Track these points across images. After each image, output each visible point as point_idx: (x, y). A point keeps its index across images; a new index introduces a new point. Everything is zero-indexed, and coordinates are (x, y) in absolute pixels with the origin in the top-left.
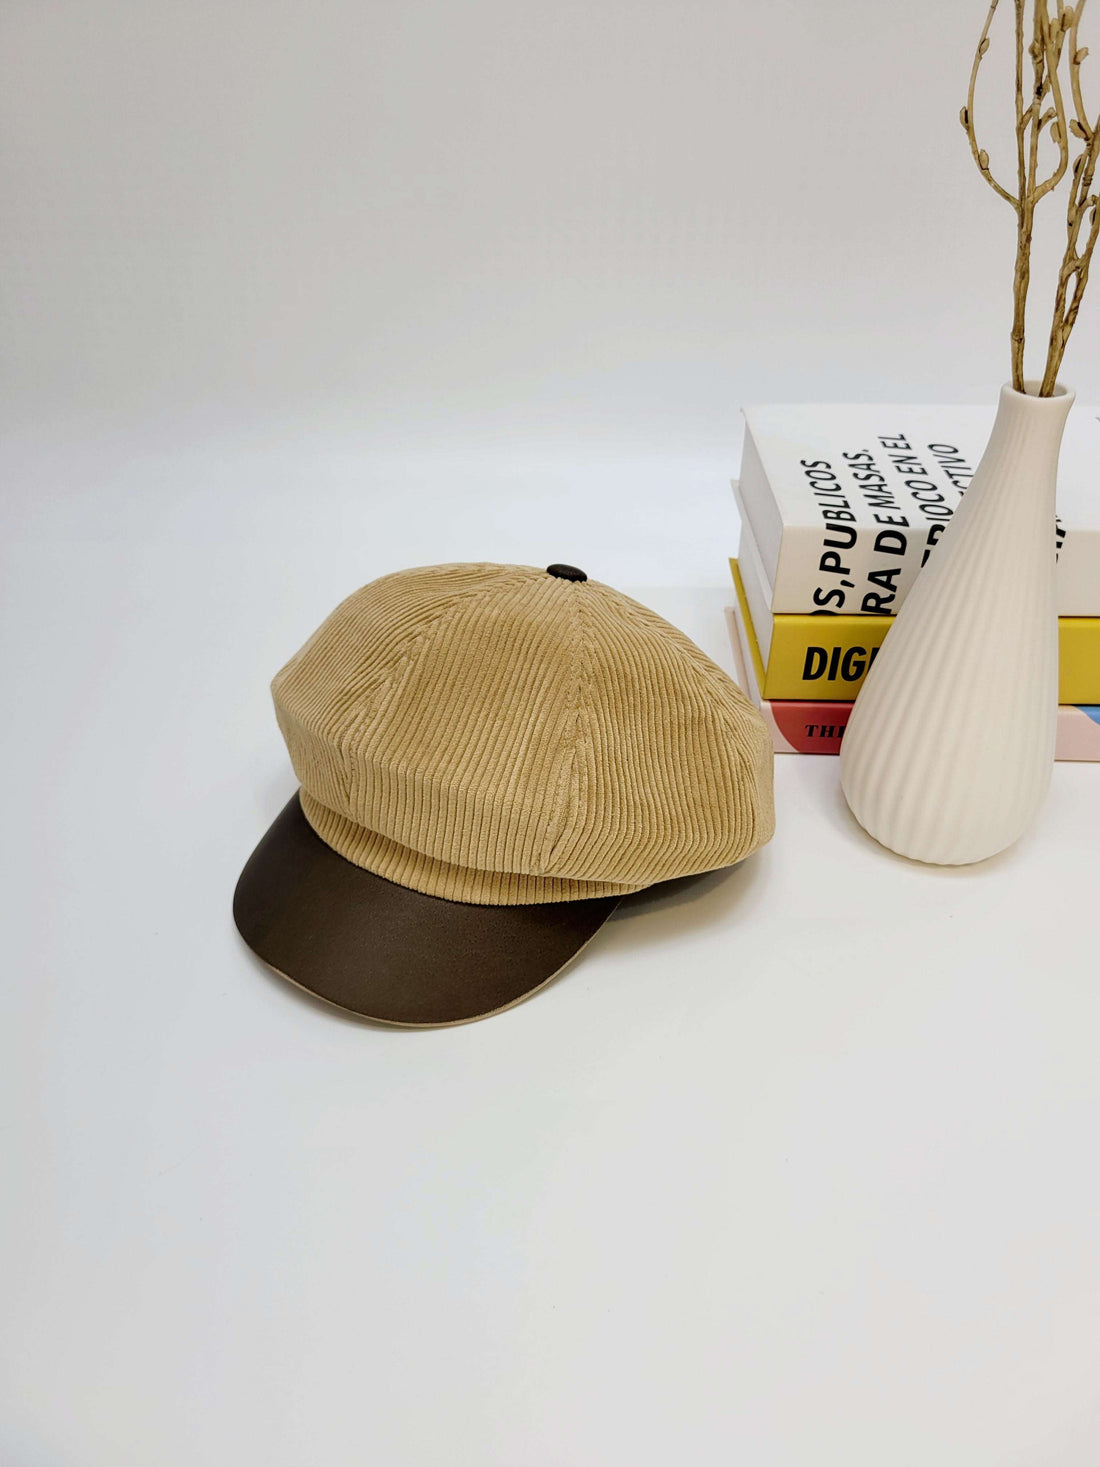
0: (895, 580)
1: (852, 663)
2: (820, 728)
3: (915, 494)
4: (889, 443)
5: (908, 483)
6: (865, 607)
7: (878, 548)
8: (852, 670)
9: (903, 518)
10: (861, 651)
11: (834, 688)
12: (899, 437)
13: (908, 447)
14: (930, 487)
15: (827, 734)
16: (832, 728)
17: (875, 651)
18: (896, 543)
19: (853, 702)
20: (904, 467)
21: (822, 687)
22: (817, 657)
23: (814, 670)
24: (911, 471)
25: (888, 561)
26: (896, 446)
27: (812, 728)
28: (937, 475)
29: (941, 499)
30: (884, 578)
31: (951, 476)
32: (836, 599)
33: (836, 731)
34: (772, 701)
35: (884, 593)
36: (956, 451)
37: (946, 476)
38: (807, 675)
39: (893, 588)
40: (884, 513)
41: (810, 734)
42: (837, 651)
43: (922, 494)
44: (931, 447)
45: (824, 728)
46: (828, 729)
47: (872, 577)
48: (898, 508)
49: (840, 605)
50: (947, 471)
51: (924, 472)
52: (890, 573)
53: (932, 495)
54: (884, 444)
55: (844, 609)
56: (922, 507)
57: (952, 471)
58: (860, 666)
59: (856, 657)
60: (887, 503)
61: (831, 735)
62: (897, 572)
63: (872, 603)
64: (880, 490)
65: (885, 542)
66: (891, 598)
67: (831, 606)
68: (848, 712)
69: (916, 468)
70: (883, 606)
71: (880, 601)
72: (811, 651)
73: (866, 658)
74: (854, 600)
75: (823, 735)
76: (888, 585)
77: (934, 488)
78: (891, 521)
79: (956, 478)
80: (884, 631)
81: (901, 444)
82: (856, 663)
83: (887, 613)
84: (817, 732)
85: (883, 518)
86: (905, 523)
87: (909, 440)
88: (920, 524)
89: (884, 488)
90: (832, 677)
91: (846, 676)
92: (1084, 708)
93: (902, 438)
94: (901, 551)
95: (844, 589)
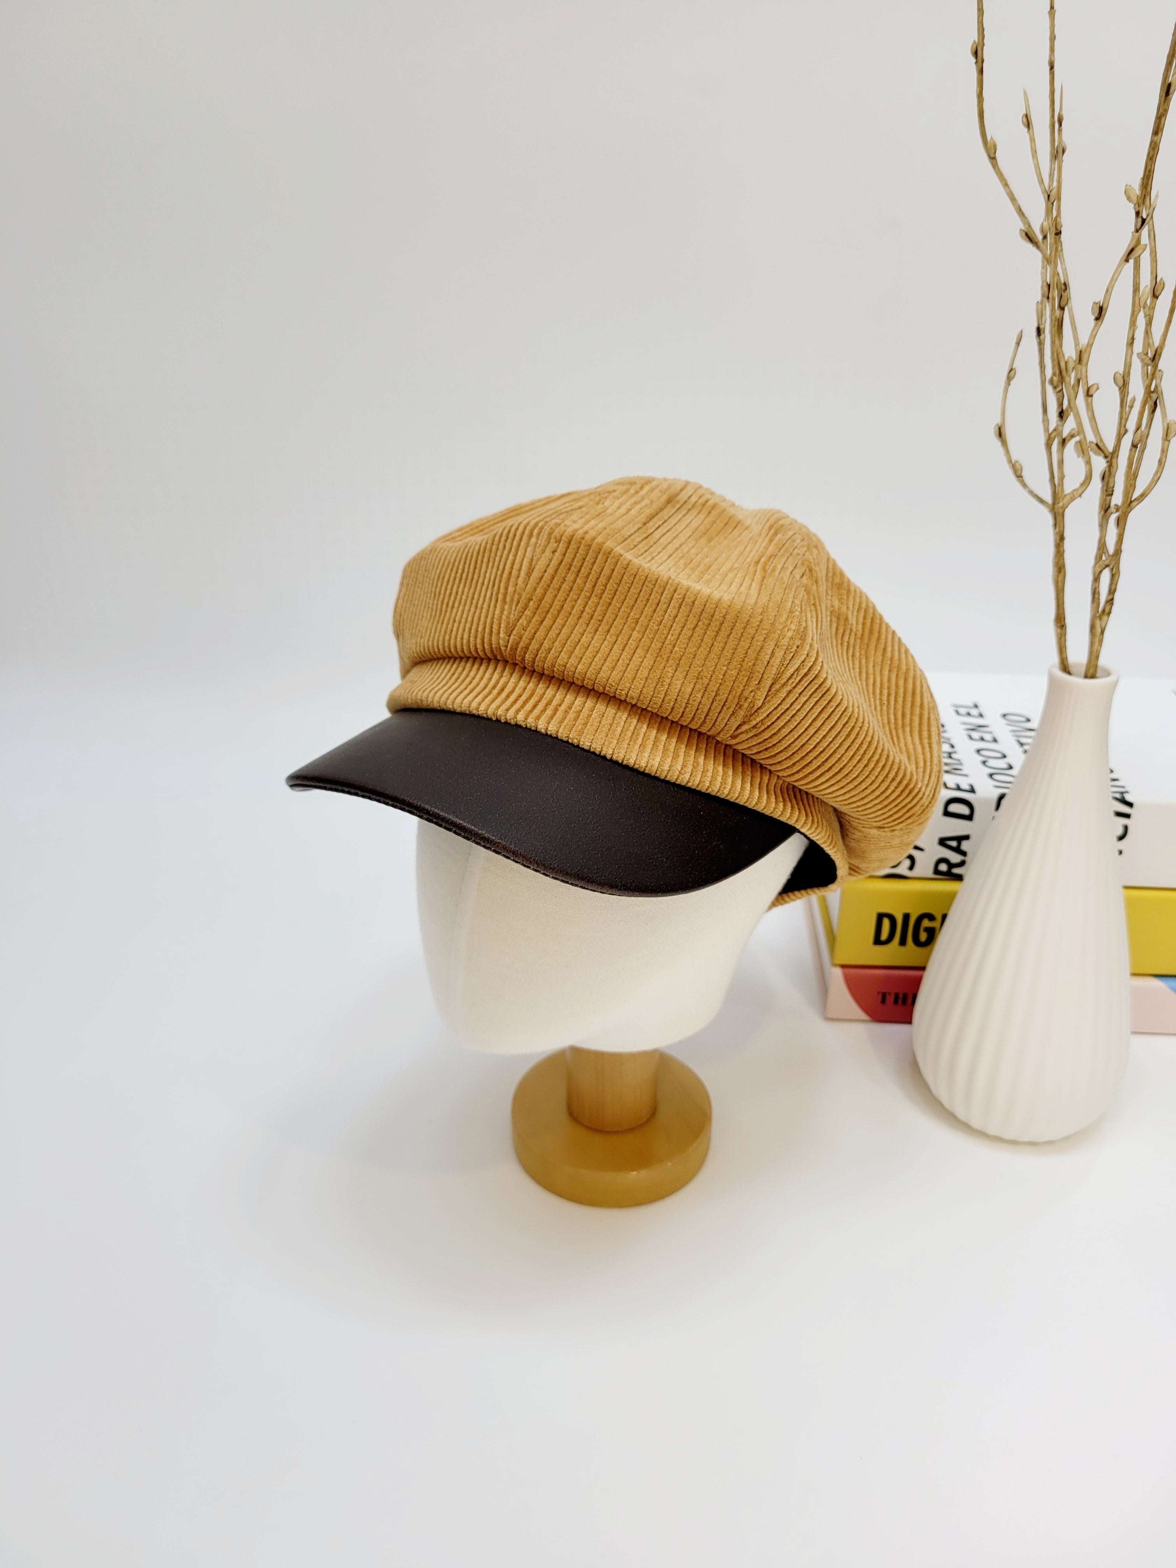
0: (965, 846)
1: (922, 929)
2: (893, 995)
3: (984, 762)
4: (963, 711)
5: (978, 751)
6: (937, 871)
7: (947, 813)
8: (923, 937)
9: (972, 786)
10: (931, 917)
11: (907, 954)
12: (971, 705)
13: (981, 715)
14: (999, 755)
15: (900, 1001)
16: (905, 996)
17: (944, 917)
18: (964, 810)
19: (923, 968)
20: (975, 735)
21: (892, 954)
22: (886, 923)
23: (884, 936)
24: (982, 739)
25: (957, 827)
26: (969, 714)
27: (884, 995)
28: (1008, 744)
29: (1011, 767)
30: (954, 844)
31: (1022, 744)
32: (907, 863)
33: (910, 1001)
34: (843, 966)
35: (955, 858)
36: (1028, 720)
37: (1017, 746)
38: (877, 941)
39: (964, 854)
40: (951, 780)
41: (883, 1001)
42: (906, 917)
43: (991, 763)
44: (1004, 716)
45: (897, 996)
46: (900, 997)
47: (943, 842)
48: (966, 775)
49: (911, 868)
50: (1019, 741)
51: (995, 740)
52: (960, 839)
53: (1002, 764)
54: (958, 713)
55: (916, 872)
56: (991, 775)
57: (1023, 740)
58: (932, 934)
59: (926, 923)
60: (955, 770)
61: (903, 1003)
62: (967, 837)
63: (943, 867)
64: (950, 757)
65: (954, 808)
66: (962, 864)
67: (903, 870)
68: (917, 983)
69: (988, 737)
70: (956, 871)
71: (951, 866)
72: (880, 917)
73: (935, 924)
74: (925, 865)
75: (896, 1002)
76: (958, 850)
77: (1004, 756)
78: (958, 788)
79: (1026, 747)
80: (951, 898)
81: (974, 712)
82: (926, 930)
83: (959, 878)
84: (890, 999)
85: (951, 784)
86: (972, 790)
87: (983, 709)
88: (987, 791)
89: (953, 756)
90: (903, 942)
91: (917, 942)
92: (1164, 979)
93: (976, 706)
94: (969, 818)
95: (915, 853)
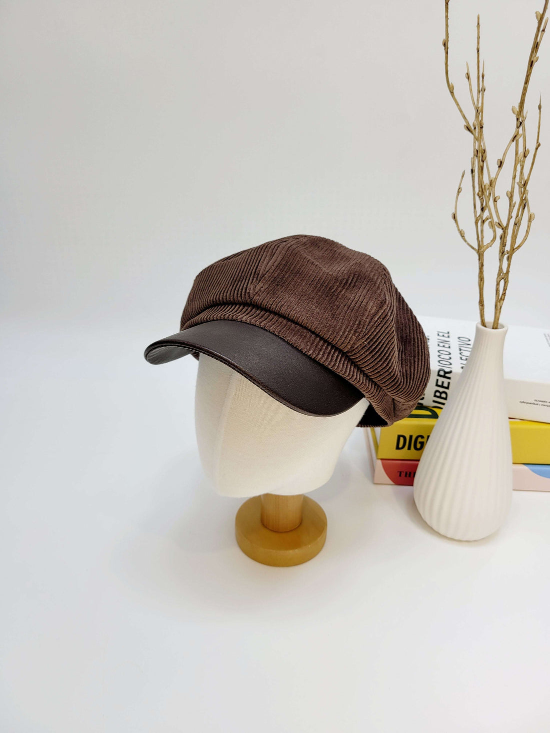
1: (418, 442)
8: (419, 446)
10: (422, 437)
11: (410, 454)
15: (408, 476)
16: (410, 473)
17: (428, 437)
19: (419, 460)
21: (404, 454)
22: (402, 439)
23: (401, 445)
27: (401, 473)
33: (412, 475)
34: (382, 459)
38: (398, 448)
41: (400, 475)
42: (411, 437)
44: (459, 338)
45: (406, 473)
46: (408, 473)
58: (422, 444)
59: (420, 440)
61: (410, 476)
68: (417, 466)
72: (399, 437)
73: (424, 440)
75: (406, 476)
80: (431, 428)
82: (420, 443)
83: (435, 416)
84: (403, 474)
90: (409, 448)
91: (416, 448)
92: (528, 465)
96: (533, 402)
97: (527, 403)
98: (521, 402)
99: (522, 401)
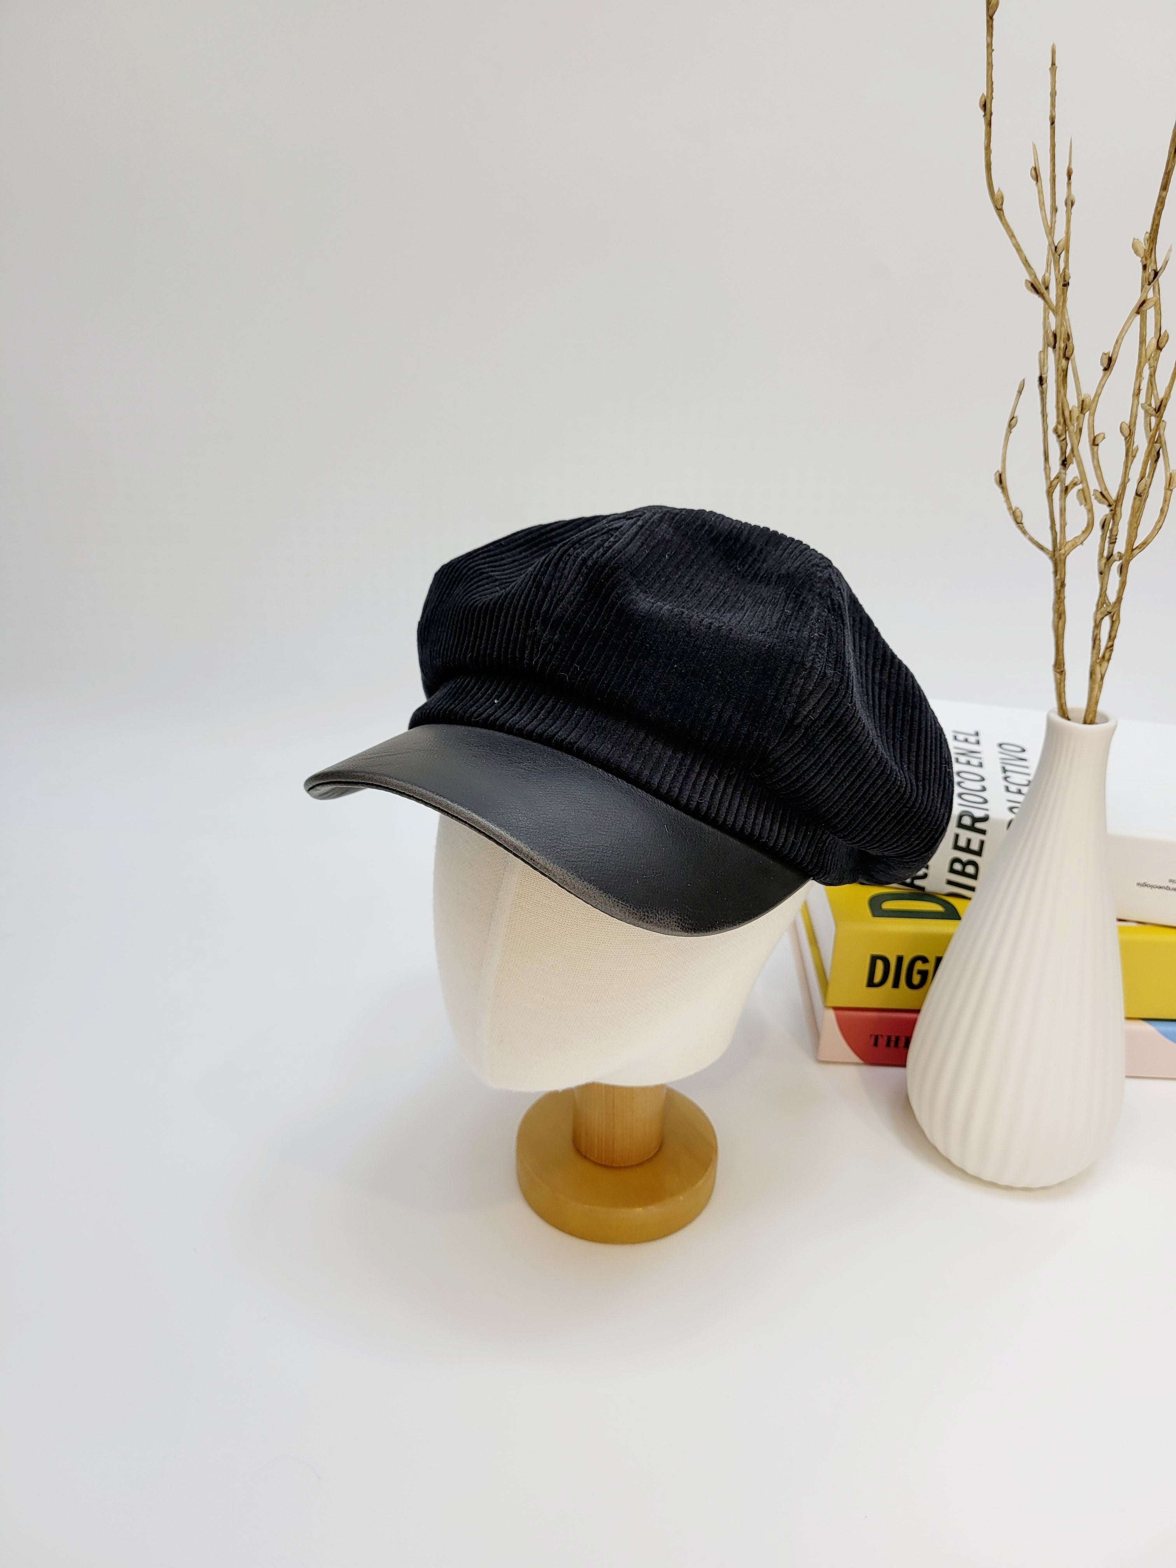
1: (915, 971)
2: (886, 1038)
8: (916, 979)
10: (924, 960)
11: (901, 997)
15: (892, 1044)
16: (897, 1039)
17: (939, 960)
19: (918, 1011)
21: (885, 996)
22: (880, 965)
23: (878, 978)
27: (876, 1038)
33: (902, 1043)
34: (836, 1009)
36: (1023, 750)
38: (871, 983)
41: (876, 1044)
42: (900, 959)
45: (889, 1038)
46: (893, 1039)
58: (924, 974)
59: (919, 965)
61: (896, 1045)
68: (912, 1024)
72: (874, 959)
73: (930, 967)
75: (888, 1045)
80: (947, 939)
82: (920, 972)
84: (882, 1042)
90: (896, 985)
91: (910, 985)
96: (1167, 884)
97: (1152, 887)
98: (1138, 884)
99: (1142, 882)
